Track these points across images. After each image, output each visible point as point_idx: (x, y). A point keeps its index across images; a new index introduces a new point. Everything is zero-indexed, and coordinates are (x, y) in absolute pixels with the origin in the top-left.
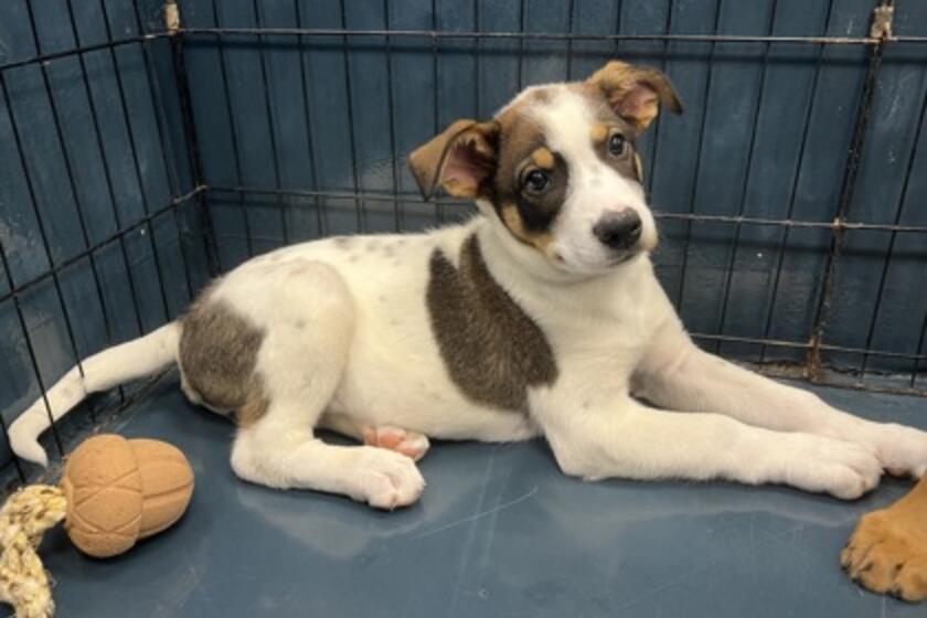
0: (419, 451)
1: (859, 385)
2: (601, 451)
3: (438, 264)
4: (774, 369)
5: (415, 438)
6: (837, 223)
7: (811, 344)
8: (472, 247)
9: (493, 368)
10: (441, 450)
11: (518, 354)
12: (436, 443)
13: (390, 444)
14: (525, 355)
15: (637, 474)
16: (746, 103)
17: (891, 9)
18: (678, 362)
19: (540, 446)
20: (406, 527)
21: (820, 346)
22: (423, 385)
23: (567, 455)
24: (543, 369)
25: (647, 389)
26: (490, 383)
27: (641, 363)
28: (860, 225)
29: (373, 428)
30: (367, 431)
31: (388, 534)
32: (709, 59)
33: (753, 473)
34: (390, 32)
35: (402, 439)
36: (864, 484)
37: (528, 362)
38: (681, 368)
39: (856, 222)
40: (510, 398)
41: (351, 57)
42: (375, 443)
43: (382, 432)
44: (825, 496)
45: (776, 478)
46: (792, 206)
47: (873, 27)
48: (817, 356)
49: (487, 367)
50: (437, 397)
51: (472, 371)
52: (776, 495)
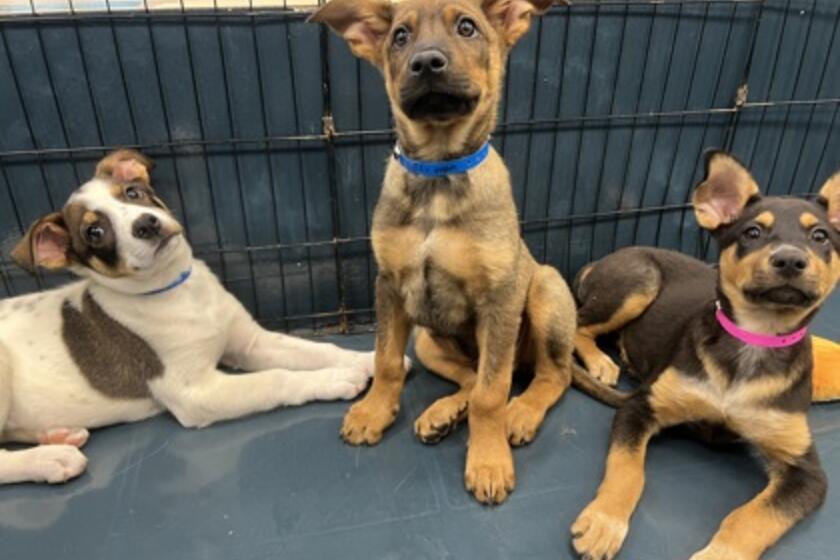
0: (81, 439)
1: (371, 330)
3: (67, 311)
5: (76, 432)
6: (335, 241)
7: (340, 311)
8: (88, 297)
9: (120, 374)
10: (98, 435)
11: (135, 361)
12: (92, 431)
13: (58, 440)
14: (140, 361)
17: (331, 118)
19: (167, 416)
20: (80, 490)
21: (346, 312)
22: (72, 396)
24: (155, 368)
26: (120, 385)
27: (228, 345)
28: (348, 240)
29: (44, 432)
30: (39, 436)
31: (69, 496)
35: (67, 435)
36: (357, 389)
37: (142, 365)
38: (256, 345)
39: (346, 237)
42: (47, 442)
43: (51, 433)
47: (325, 128)
48: (345, 318)
49: (116, 374)
50: (84, 401)
51: (106, 379)
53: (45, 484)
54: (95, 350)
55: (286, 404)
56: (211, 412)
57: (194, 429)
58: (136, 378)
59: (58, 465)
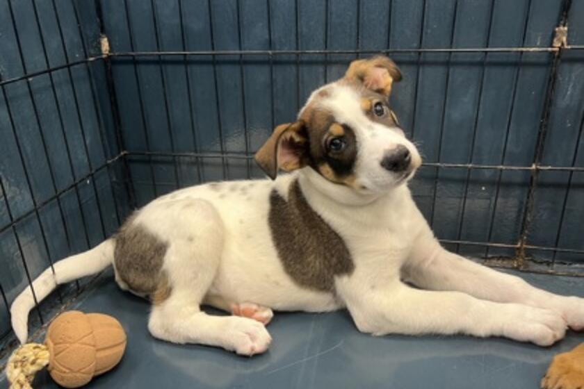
0: (267, 318)
1: (551, 271)
2: (383, 317)
3: (275, 198)
4: (494, 262)
5: (264, 311)
6: (534, 167)
7: (519, 245)
8: (296, 188)
9: (312, 264)
10: (281, 317)
11: (328, 255)
12: (277, 313)
13: (248, 314)
14: (332, 256)
15: (406, 331)
16: (472, 90)
17: (566, 28)
18: (432, 258)
19: (344, 314)
20: (260, 367)
21: (525, 246)
22: (268, 276)
23: (361, 320)
24: (344, 264)
25: (413, 276)
26: (310, 275)
27: (408, 258)
28: (550, 167)
29: (238, 304)
30: (233, 306)
31: (249, 371)
32: (448, 64)
33: (482, 330)
34: (243, 52)
35: (256, 311)
36: (554, 336)
37: (334, 260)
38: (434, 263)
39: (547, 165)
40: (323, 283)
41: (217, 68)
42: (238, 314)
43: (243, 307)
44: (529, 344)
45: (497, 333)
46: (504, 157)
47: (555, 40)
48: (523, 253)
49: (309, 264)
50: (277, 283)
51: (298, 266)
52: (497, 344)
53: (233, 353)
54: (294, 237)
55: (468, 332)
56: (390, 322)
57: (368, 334)
58: (326, 271)
59: (247, 338)
